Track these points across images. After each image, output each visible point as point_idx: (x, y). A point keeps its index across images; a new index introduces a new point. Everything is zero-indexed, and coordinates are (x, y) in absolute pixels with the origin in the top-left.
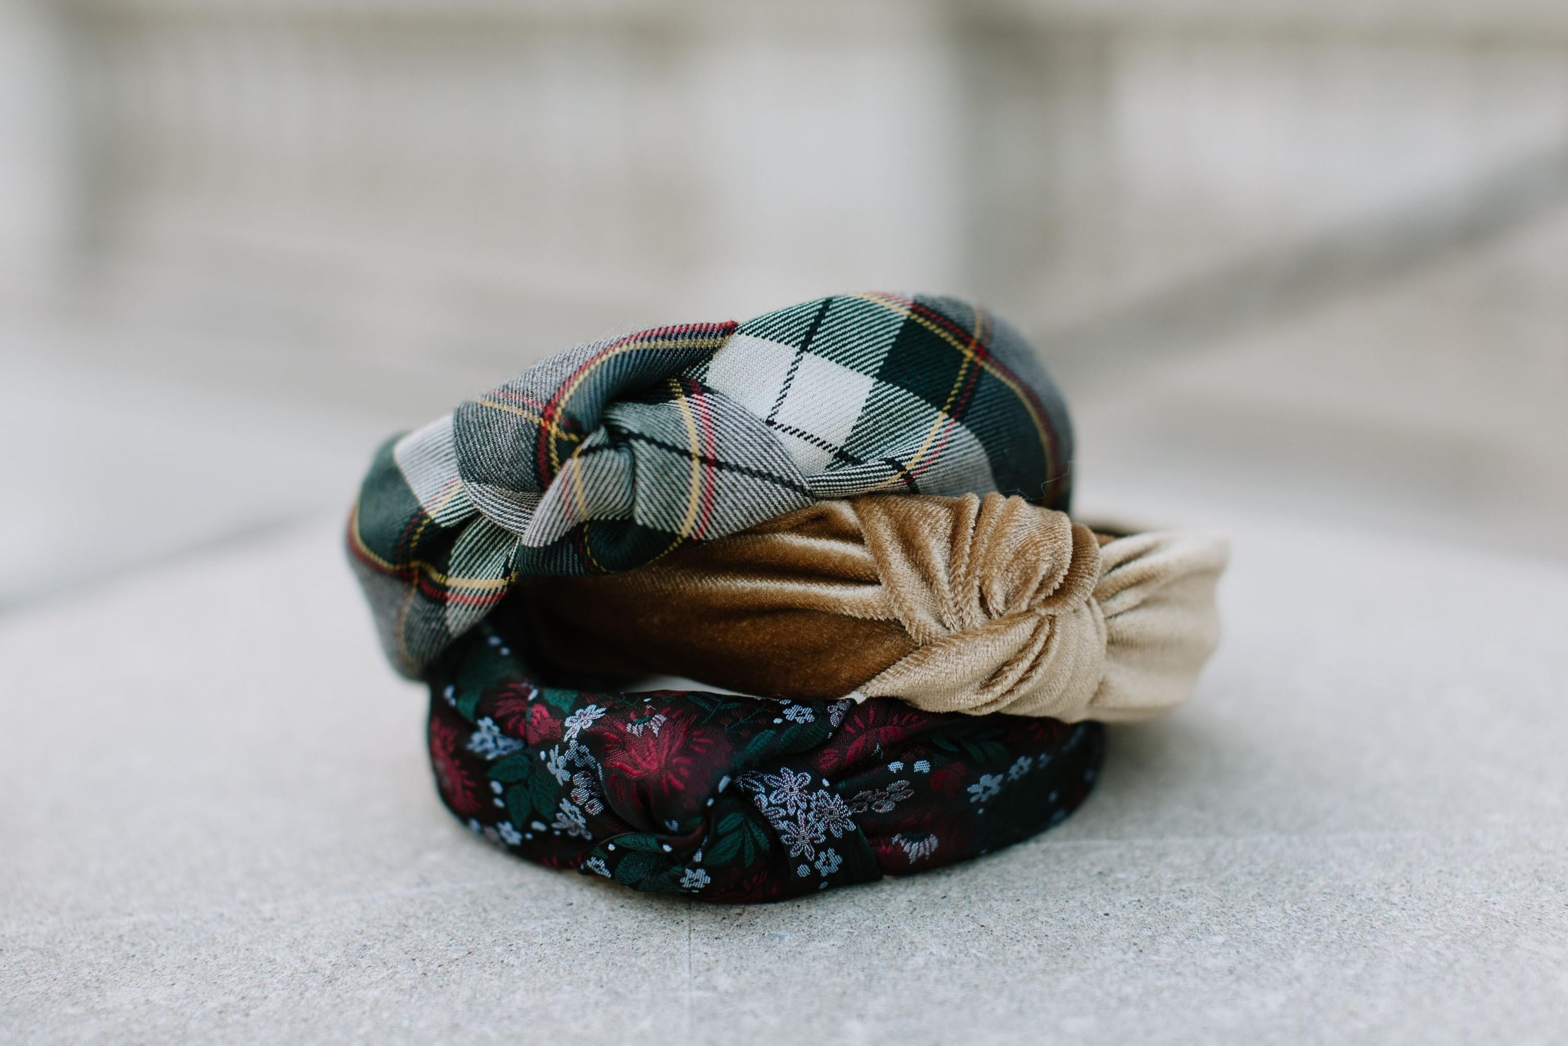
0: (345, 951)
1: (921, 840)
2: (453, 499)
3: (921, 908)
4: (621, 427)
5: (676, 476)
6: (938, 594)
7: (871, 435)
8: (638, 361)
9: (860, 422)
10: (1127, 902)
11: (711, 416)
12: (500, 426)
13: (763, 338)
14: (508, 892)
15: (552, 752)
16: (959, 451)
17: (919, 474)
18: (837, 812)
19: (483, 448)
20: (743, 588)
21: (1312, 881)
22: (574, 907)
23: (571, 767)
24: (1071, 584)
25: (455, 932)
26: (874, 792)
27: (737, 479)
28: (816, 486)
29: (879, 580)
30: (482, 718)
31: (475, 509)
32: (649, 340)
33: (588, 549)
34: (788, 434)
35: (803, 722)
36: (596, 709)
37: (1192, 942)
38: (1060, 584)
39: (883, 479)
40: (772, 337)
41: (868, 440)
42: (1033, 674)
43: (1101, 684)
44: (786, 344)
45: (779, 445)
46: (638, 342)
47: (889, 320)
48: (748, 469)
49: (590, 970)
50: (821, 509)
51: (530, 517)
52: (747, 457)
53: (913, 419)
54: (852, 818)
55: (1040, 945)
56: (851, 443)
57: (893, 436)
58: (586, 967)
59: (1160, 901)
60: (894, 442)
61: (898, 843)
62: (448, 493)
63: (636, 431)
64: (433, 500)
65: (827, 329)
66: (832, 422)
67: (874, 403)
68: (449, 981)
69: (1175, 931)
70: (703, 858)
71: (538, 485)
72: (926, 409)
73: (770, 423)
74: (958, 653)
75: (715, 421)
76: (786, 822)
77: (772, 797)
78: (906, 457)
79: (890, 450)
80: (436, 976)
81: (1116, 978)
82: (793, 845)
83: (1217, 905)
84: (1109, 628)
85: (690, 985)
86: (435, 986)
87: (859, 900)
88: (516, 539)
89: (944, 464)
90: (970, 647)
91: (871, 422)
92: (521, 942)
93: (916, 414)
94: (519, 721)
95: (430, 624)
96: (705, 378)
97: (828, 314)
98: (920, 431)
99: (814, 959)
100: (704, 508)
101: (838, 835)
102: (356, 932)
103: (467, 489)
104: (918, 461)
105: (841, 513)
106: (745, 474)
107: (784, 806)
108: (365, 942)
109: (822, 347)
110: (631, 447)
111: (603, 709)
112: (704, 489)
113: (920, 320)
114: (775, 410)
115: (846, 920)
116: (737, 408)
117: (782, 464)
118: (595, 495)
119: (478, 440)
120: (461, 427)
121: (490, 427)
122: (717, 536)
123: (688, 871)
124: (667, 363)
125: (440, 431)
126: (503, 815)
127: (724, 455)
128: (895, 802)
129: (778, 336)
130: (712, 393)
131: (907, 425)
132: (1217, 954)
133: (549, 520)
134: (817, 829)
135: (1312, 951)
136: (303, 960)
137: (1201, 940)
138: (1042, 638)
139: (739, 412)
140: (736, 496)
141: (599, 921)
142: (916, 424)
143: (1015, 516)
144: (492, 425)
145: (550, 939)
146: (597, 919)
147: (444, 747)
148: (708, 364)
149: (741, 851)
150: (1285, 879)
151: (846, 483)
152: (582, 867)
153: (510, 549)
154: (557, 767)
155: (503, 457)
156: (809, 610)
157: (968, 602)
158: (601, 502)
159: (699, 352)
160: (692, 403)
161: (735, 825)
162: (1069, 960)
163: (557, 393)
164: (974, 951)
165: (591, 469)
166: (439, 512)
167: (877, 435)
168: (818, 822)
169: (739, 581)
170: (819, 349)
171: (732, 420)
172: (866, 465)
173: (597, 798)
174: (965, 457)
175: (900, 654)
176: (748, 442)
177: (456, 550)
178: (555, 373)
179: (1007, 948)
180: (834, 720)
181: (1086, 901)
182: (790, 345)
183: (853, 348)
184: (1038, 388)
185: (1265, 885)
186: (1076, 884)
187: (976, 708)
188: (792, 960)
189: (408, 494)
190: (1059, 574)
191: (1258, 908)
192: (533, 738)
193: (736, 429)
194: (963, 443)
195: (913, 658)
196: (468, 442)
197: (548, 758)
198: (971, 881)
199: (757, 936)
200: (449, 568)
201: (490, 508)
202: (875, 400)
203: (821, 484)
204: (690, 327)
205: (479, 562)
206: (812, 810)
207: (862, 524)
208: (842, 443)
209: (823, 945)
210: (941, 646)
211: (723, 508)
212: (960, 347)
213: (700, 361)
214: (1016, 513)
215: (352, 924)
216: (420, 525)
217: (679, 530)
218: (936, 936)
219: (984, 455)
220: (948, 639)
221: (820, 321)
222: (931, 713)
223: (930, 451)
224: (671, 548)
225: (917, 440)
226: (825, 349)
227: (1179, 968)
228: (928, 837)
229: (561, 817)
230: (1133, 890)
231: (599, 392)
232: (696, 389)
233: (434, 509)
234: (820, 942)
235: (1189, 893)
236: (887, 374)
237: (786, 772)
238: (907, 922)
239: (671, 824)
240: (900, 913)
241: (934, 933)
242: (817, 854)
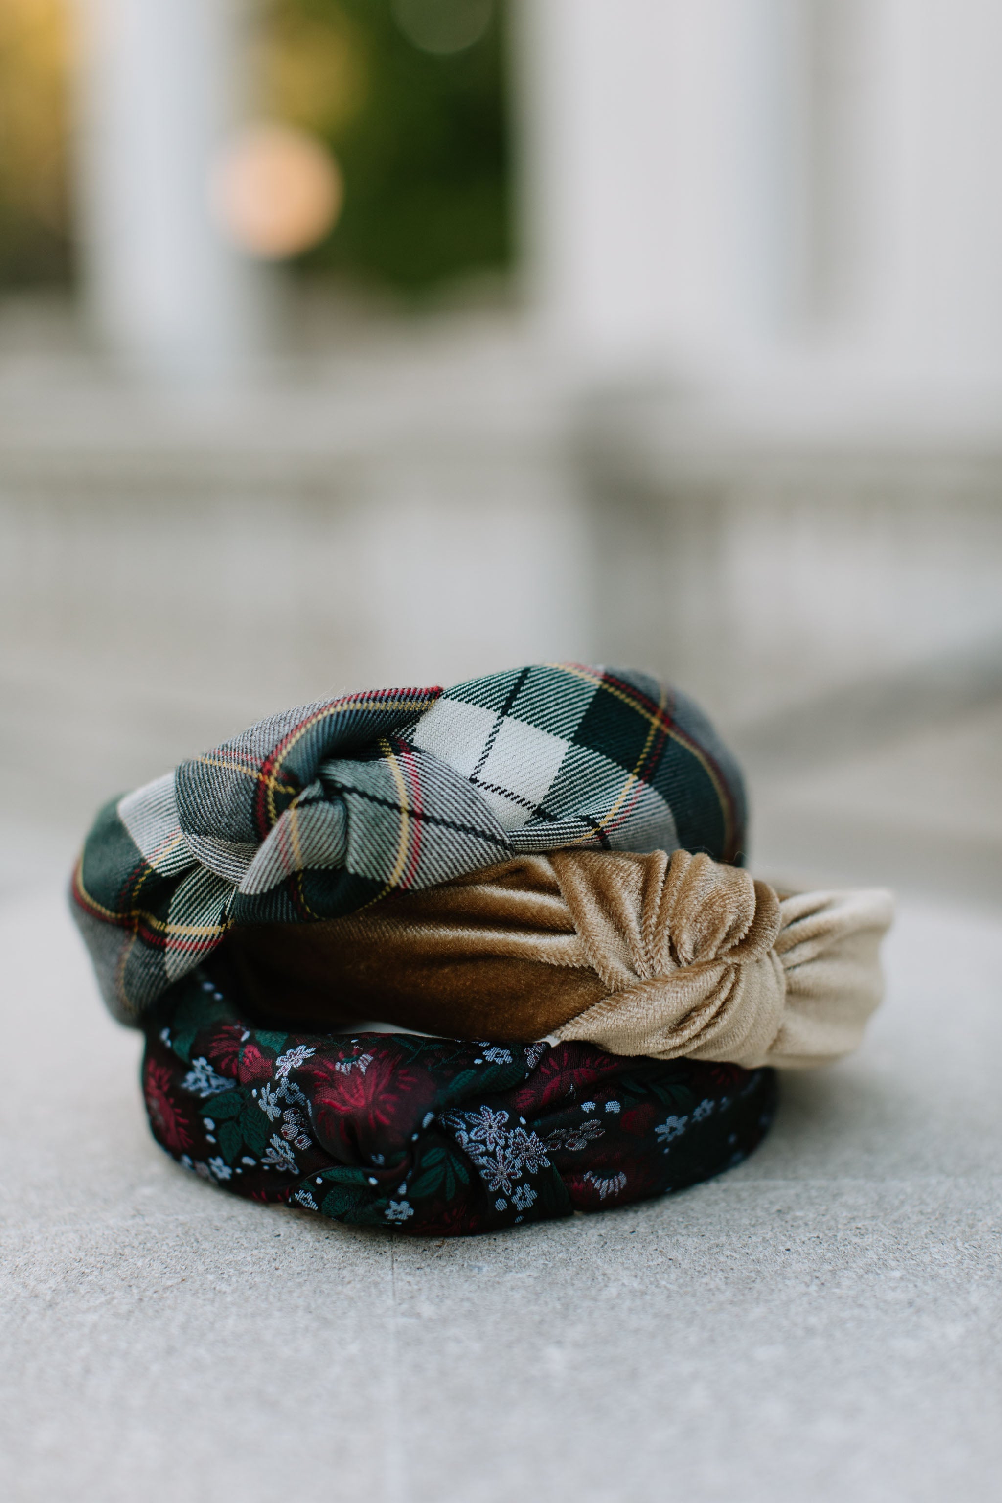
0: (64, 1278)
1: (611, 1177)
2: (174, 850)
3: (611, 1242)
4: (335, 782)
5: (386, 828)
6: (630, 942)
7: (567, 794)
8: (351, 720)
9: (557, 781)
10: (806, 1239)
11: (418, 773)
12: (220, 781)
13: (467, 702)
14: (217, 1223)
15: (263, 1090)
16: (647, 811)
17: (612, 831)
18: (533, 1149)
19: (204, 802)
20: (446, 936)
21: (981, 1220)
22: (281, 1238)
23: (281, 1104)
24: (755, 935)
25: (169, 1261)
26: (568, 1131)
27: (442, 832)
28: (516, 841)
29: (574, 929)
30: (197, 1058)
31: (195, 860)
32: (361, 701)
33: (302, 897)
34: (490, 792)
35: (502, 1063)
36: (305, 1050)
37: (871, 1277)
38: (745, 935)
39: (578, 835)
40: (474, 702)
41: (564, 799)
42: (719, 1020)
43: (780, 1031)
44: (488, 708)
45: (482, 801)
46: (351, 703)
47: (583, 689)
48: (453, 823)
49: (299, 1297)
50: (520, 862)
51: (246, 867)
52: (452, 812)
53: (605, 780)
54: (547, 1155)
55: (726, 1278)
56: (549, 801)
57: (587, 796)
58: (295, 1294)
59: (838, 1238)
60: (588, 801)
61: (589, 1180)
62: (169, 845)
63: (349, 785)
64: (154, 852)
65: (525, 696)
66: (531, 781)
67: (570, 765)
68: (164, 1306)
69: (854, 1265)
70: (407, 1190)
71: (256, 835)
72: (617, 772)
73: (474, 781)
74: (649, 998)
75: (423, 778)
76: (485, 1158)
77: (472, 1133)
78: (600, 815)
79: (584, 808)
80: (151, 1302)
81: (801, 1309)
82: (492, 1180)
83: (892, 1242)
84: (788, 978)
85: (395, 1311)
86: (151, 1311)
87: (553, 1234)
88: (233, 888)
89: (635, 822)
90: (660, 993)
91: (567, 782)
92: (232, 1270)
93: (608, 776)
94: (232, 1061)
95: (149, 969)
96: (413, 739)
97: (526, 681)
98: (612, 792)
99: (512, 1289)
100: (411, 859)
101: (534, 1171)
102: (75, 1259)
103: (187, 841)
104: (611, 818)
105: (539, 866)
106: (450, 827)
107: (483, 1142)
108: (83, 1269)
109: (521, 712)
110: (344, 800)
111: (313, 1050)
112: (412, 841)
113: (611, 690)
114: (478, 769)
115: (540, 1253)
116: (443, 766)
117: (484, 819)
118: (310, 844)
119: (199, 795)
120: (183, 783)
121: (210, 783)
122: (422, 886)
123: (393, 1204)
124: (378, 724)
125: (162, 788)
126: (215, 1151)
127: (431, 809)
128: (588, 1141)
129: (480, 701)
130: (420, 752)
131: (600, 786)
132: (896, 1287)
133: (266, 867)
134: (514, 1165)
135: (987, 1286)
136: (25, 1285)
137: (879, 1274)
138: (728, 985)
139: (445, 770)
140: (441, 848)
141: (306, 1252)
142: (608, 785)
143: (701, 870)
144: (212, 781)
145: (260, 1267)
146: (304, 1249)
147: (159, 1087)
148: (415, 726)
149: (443, 1185)
150: (954, 1218)
151: (544, 838)
152: (290, 1200)
153: (227, 898)
154: (268, 1103)
155: (222, 810)
156: (508, 957)
157: (658, 950)
158: (315, 851)
159: (407, 714)
160: (400, 761)
161: (438, 1159)
162: (755, 1292)
163: (275, 750)
164: (663, 1283)
165: (307, 820)
166: (160, 863)
167: (572, 794)
168: (515, 1158)
169: (442, 930)
170: (518, 714)
171: (439, 777)
172: (562, 821)
173: (306, 1134)
174: (653, 817)
175: (593, 1000)
176: (453, 798)
177: (176, 898)
178: (272, 732)
179: (695, 1280)
180: (531, 1062)
181: (768, 1237)
182: (491, 710)
183: (550, 713)
184: (718, 756)
185: (937, 1224)
186: (757, 1221)
187: (664, 1052)
188: (491, 1290)
189: (131, 846)
190: (744, 925)
191: (931, 1245)
192: (245, 1077)
193: (442, 786)
194: (651, 804)
195: (605, 1003)
196: (189, 797)
197: (260, 1096)
198: (657, 1217)
199: (457, 1267)
200: (168, 916)
201: (210, 859)
202: (570, 761)
203: (521, 838)
204: (399, 691)
205: (197, 910)
206: (510, 1147)
207: (558, 877)
208: (540, 801)
209: (519, 1275)
210: (633, 992)
211: (429, 859)
212: (648, 716)
213: (408, 723)
214: (702, 868)
215: (71, 1252)
216: (142, 875)
217: (388, 879)
218: (627, 1268)
219: (670, 816)
220: (639, 985)
221: (519, 688)
222: (621, 1056)
223: (621, 810)
224: (380, 897)
225: (610, 800)
226: (524, 714)
227: (861, 1300)
228: (618, 1175)
229: (271, 1152)
230: (811, 1227)
231: (315, 749)
232: (405, 749)
233: (156, 860)
234: (517, 1272)
235: (865, 1231)
236: (580, 738)
237: (486, 1110)
238: (599, 1255)
239: (377, 1157)
240: (591, 1246)
241: (626, 1266)
242: (514, 1188)
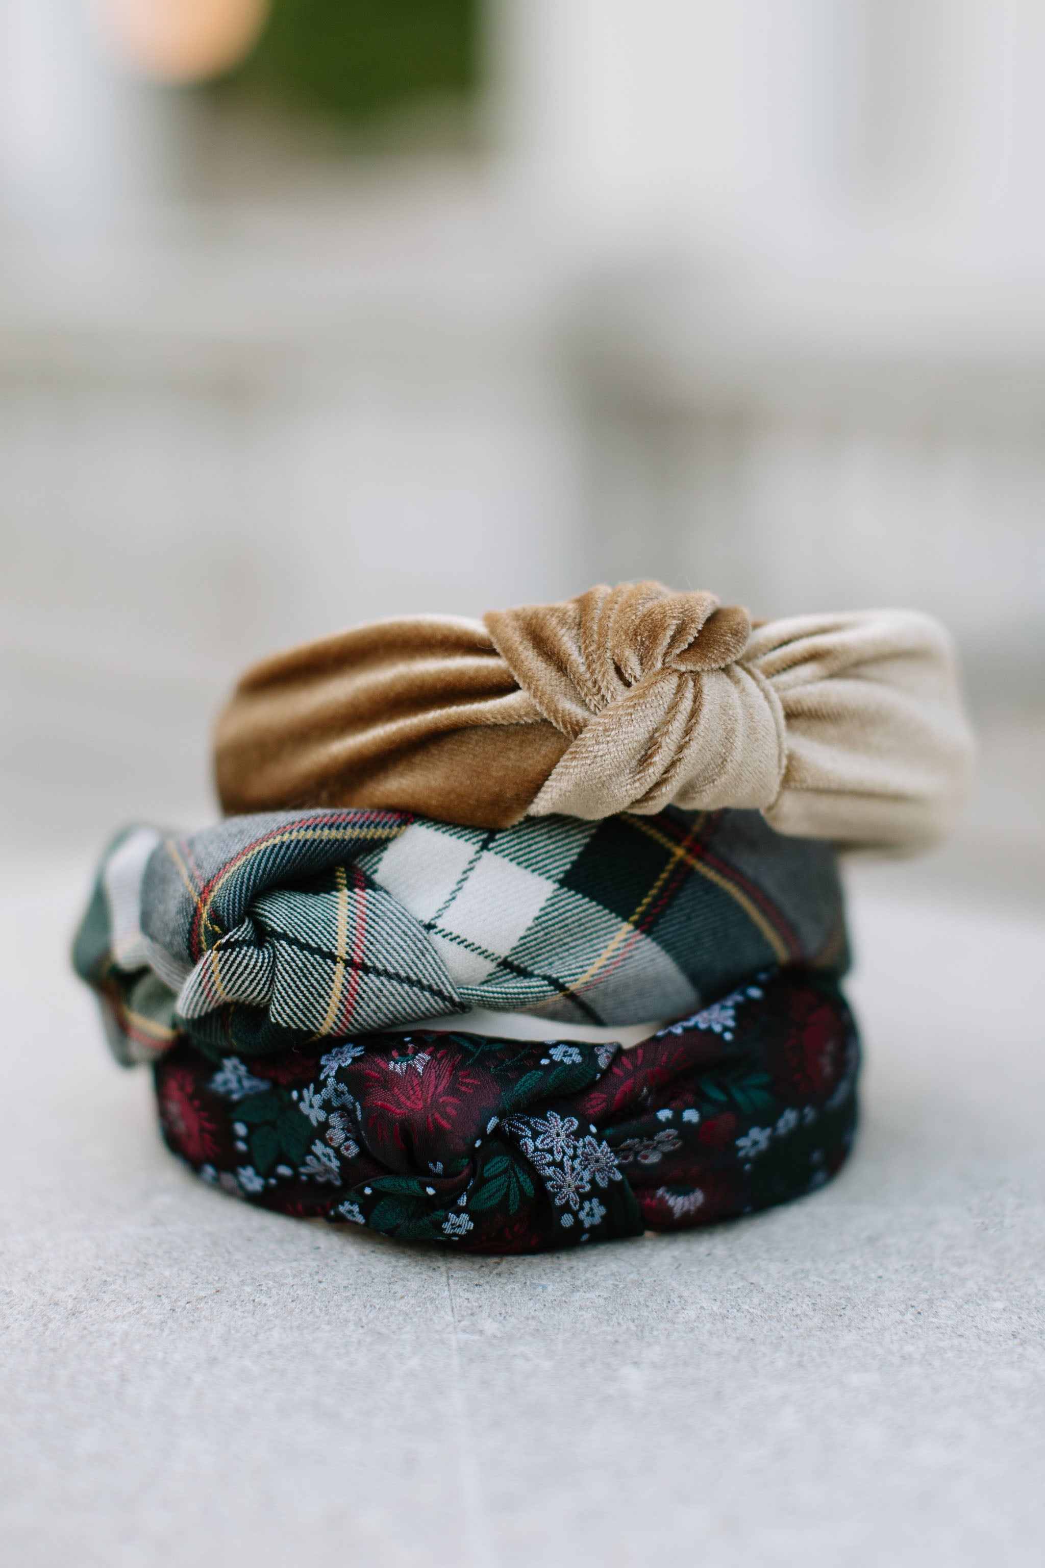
0: (85, 1286)
1: (686, 1194)
3: (686, 1264)
5: (316, 979)
9: (528, 932)
10: (899, 1267)
11: (368, 916)
15: (305, 1092)
18: (603, 1160)
22: (322, 1251)
23: (327, 1106)
25: (199, 1271)
26: (641, 1141)
28: (465, 999)
30: (228, 1057)
34: (448, 940)
35: (570, 1062)
36: (355, 1048)
37: (971, 1307)
44: (466, 841)
48: (397, 974)
49: (348, 1311)
52: (397, 962)
54: (619, 1167)
55: (813, 1304)
56: (518, 952)
58: (343, 1308)
59: (934, 1267)
61: (663, 1196)
66: (497, 931)
68: (200, 1317)
69: (953, 1295)
70: (468, 1202)
73: (432, 926)
75: (371, 922)
76: (552, 1169)
77: (538, 1141)
80: (185, 1312)
81: (895, 1338)
82: (558, 1193)
83: (994, 1273)
85: (455, 1328)
86: (185, 1322)
87: (621, 1254)
92: (270, 1282)
96: (375, 870)
99: (581, 1308)
101: (603, 1184)
102: (95, 1268)
106: (393, 979)
107: (550, 1151)
108: (105, 1277)
110: (271, 946)
111: (362, 1048)
112: (346, 993)
114: (439, 914)
115: (609, 1273)
116: (397, 909)
117: (433, 973)
123: (452, 1216)
124: (331, 855)
126: (245, 1160)
127: (373, 959)
128: (662, 1153)
130: (378, 888)
132: (999, 1319)
134: (582, 1177)
136: (42, 1293)
137: (980, 1305)
139: (399, 914)
140: (381, 1000)
141: (351, 1265)
145: (301, 1280)
146: (347, 1263)
147: (183, 1090)
148: (381, 855)
149: (506, 1196)
152: (332, 1213)
154: (311, 1106)
159: (371, 841)
160: (352, 899)
161: (501, 1169)
162: (846, 1318)
164: (747, 1307)
165: (230, 962)
168: (584, 1169)
170: (498, 852)
171: (389, 922)
173: (353, 1140)
176: (401, 947)
179: (780, 1305)
180: (603, 1062)
181: (858, 1263)
182: (469, 843)
186: (846, 1247)
188: (558, 1309)
191: (1036, 1276)
192: (285, 1078)
193: (390, 932)
197: (301, 1098)
199: (519, 1285)
202: (551, 909)
204: (363, 816)
206: (579, 1157)
208: (507, 952)
209: (588, 1295)
213: (372, 851)
215: (88, 1260)
217: (317, 1029)
218: (706, 1291)
227: (961, 1331)
228: (694, 1192)
229: (311, 1160)
230: (905, 1255)
232: (362, 883)
234: (585, 1292)
235: (963, 1261)
236: (568, 881)
237: (553, 1116)
238: (673, 1276)
239: (435, 1165)
240: (665, 1268)
241: (703, 1289)
242: (582, 1203)
